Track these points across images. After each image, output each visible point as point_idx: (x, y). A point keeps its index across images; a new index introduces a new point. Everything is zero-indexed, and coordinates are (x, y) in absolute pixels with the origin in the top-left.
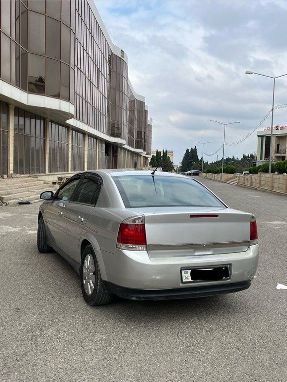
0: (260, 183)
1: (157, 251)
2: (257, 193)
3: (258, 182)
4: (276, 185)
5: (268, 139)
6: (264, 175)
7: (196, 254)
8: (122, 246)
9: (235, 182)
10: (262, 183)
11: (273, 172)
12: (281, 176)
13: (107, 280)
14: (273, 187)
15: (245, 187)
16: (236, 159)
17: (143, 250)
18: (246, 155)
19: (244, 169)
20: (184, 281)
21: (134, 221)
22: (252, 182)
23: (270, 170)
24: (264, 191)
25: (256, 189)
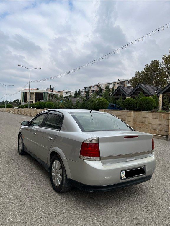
0: (25, 112)
1: (106, 160)
2: (24, 116)
3: (24, 112)
4: (32, 113)
5: (26, 94)
6: (26, 109)
7: (127, 160)
8: (84, 158)
9: (13, 112)
10: (26, 112)
11: (30, 107)
12: (34, 109)
13: (71, 178)
14: (31, 114)
15: (18, 114)
16: (10, 101)
17: (98, 160)
18: (15, 100)
19: (15, 106)
20: (122, 178)
21: (91, 141)
22: (21, 112)
23: (29, 107)
24: (27, 115)
25: (23, 115)
